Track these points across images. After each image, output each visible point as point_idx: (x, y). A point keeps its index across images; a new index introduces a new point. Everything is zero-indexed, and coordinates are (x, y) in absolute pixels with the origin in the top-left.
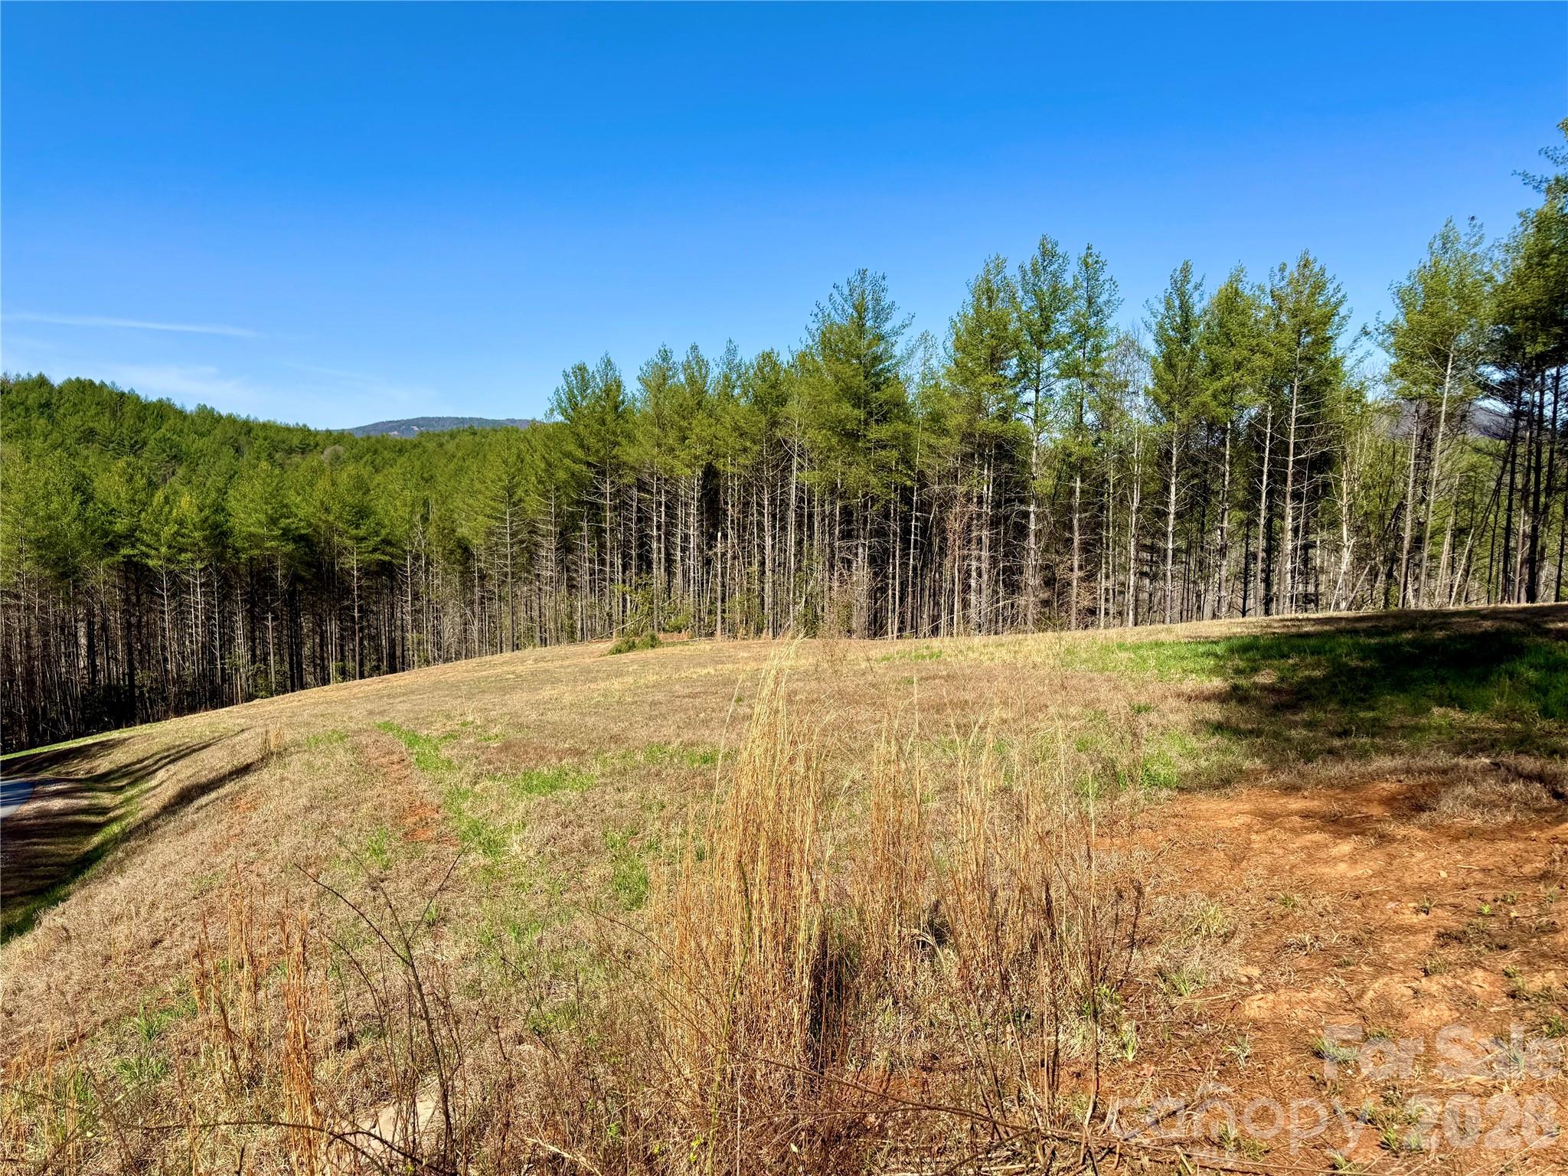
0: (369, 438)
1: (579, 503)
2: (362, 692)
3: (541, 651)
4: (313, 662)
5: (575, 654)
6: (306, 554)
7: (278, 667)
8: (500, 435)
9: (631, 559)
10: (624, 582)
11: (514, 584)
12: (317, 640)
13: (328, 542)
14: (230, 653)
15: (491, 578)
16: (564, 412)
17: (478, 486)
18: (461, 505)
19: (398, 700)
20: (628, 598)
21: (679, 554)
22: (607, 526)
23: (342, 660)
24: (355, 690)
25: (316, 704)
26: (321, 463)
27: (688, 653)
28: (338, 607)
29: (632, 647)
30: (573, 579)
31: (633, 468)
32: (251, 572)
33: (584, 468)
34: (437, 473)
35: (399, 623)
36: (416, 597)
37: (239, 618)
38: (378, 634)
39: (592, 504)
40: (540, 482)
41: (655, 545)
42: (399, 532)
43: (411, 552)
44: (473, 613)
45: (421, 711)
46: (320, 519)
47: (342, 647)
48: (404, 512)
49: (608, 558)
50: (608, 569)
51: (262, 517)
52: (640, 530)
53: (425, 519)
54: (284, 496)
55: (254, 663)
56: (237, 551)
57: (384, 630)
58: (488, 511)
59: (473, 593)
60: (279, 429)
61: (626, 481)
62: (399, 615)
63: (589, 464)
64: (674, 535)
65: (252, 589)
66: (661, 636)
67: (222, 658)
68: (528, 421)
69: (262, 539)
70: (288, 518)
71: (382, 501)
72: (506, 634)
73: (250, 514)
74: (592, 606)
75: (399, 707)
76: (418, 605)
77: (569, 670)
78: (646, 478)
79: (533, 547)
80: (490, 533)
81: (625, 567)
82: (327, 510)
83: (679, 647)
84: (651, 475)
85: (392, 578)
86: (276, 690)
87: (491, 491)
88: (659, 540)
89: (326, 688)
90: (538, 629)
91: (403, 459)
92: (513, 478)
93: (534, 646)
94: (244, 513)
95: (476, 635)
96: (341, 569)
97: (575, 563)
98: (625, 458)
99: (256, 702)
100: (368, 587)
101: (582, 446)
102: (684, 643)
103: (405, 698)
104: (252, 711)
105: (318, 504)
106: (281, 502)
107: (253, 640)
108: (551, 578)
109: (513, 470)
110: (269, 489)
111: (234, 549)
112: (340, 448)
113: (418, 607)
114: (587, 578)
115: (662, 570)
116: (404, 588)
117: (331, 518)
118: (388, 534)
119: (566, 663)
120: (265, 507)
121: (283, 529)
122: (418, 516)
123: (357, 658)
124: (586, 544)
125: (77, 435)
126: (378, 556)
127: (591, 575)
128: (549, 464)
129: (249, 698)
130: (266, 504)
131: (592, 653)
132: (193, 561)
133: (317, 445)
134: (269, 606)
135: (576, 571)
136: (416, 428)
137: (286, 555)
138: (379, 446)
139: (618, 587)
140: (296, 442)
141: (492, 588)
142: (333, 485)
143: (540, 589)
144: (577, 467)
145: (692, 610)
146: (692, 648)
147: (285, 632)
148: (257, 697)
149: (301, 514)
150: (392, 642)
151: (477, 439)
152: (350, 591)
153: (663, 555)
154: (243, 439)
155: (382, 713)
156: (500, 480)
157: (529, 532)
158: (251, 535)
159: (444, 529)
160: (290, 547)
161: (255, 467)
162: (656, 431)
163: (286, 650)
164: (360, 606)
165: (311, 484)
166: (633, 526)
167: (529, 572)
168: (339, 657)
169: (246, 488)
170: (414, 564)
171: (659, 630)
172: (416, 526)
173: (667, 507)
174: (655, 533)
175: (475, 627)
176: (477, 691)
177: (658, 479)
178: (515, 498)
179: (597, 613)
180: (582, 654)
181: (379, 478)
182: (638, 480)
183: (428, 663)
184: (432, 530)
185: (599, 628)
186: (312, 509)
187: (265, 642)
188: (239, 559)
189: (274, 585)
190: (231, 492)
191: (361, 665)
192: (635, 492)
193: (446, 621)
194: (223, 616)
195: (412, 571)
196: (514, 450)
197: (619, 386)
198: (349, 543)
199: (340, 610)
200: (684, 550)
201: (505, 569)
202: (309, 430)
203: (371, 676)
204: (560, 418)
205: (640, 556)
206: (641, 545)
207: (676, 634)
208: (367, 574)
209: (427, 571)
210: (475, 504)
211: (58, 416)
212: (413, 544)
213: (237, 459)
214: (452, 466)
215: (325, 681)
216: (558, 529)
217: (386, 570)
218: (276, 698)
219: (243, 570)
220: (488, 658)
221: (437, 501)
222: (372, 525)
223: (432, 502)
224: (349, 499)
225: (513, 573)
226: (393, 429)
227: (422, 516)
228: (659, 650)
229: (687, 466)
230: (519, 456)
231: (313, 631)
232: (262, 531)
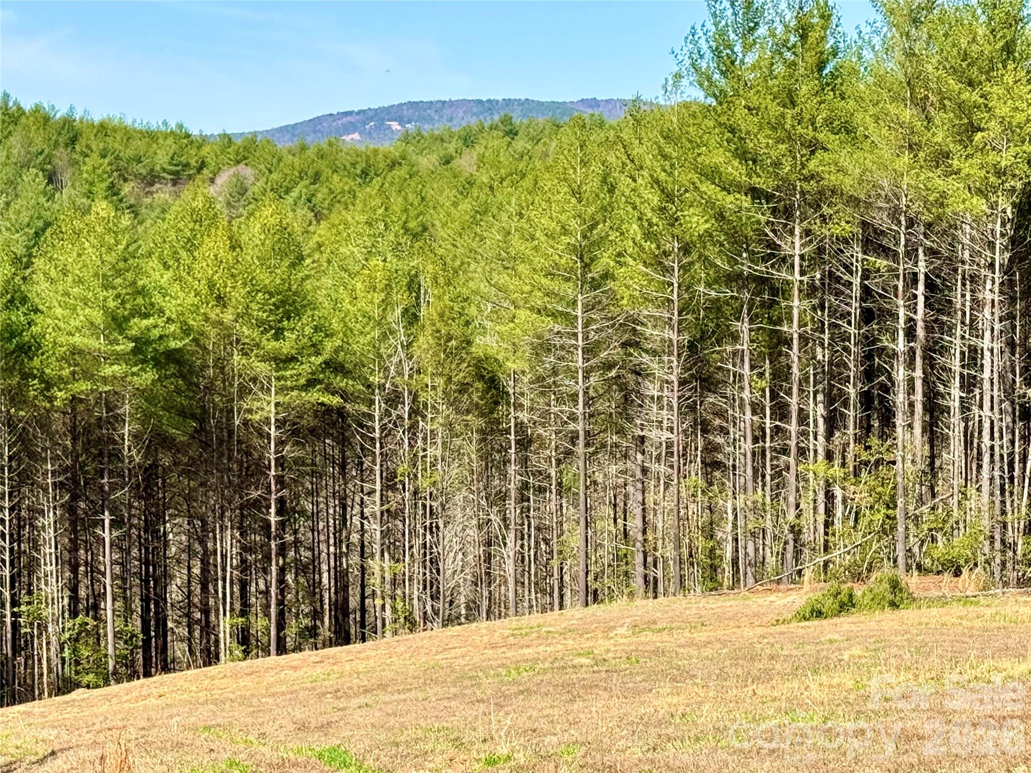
0: (303, 148)
1: (732, 279)
2: (281, 682)
3: (644, 606)
4: (188, 615)
5: (720, 618)
6: (178, 391)
7: (120, 622)
8: (567, 136)
9: (846, 404)
10: (829, 456)
11: (589, 458)
12: (196, 571)
13: (221, 365)
14: (30, 593)
15: (543, 446)
16: (705, 80)
17: (518, 245)
18: (484, 287)
19: (355, 702)
20: (838, 492)
21: (956, 392)
22: (793, 330)
23: (243, 613)
24: (270, 678)
25: (195, 704)
26: (210, 202)
27: (978, 624)
28: (237, 500)
29: (846, 605)
30: (717, 448)
31: (854, 201)
32: (74, 427)
33: (746, 202)
34: (436, 218)
35: (355, 538)
36: (390, 483)
37: (48, 520)
38: (315, 560)
39: (762, 281)
40: (649, 235)
41: (900, 374)
42: (360, 344)
43: (382, 387)
44: (504, 519)
45: (403, 727)
46: (207, 319)
47: (244, 585)
48: (371, 303)
49: (794, 401)
50: (793, 427)
51: (98, 316)
52: (869, 340)
53: (411, 317)
54: (139, 271)
55: (74, 614)
56: (48, 384)
57: (327, 550)
58: (538, 300)
59: (504, 476)
60: (129, 135)
61: (837, 231)
62: (356, 520)
63: (755, 193)
64: (944, 350)
65: (75, 460)
66: (913, 581)
67: (15, 603)
68: (624, 103)
69: (97, 358)
70: (146, 316)
71: (327, 281)
72: (574, 566)
73: (74, 309)
74: (758, 510)
75: (358, 717)
76: (394, 498)
77: (708, 652)
78: (881, 220)
79: (631, 377)
80: (543, 347)
81: (833, 422)
82: (221, 300)
83: (958, 609)
84: (894, 214)
85: (344, 442)
86: (115, 673)
87: (547, 257)
88: (910, 364)
89: (212, 670)
90: (639, 558)
91: (372, 189)
92: (592, 227)
93: (631, 594)
94: (63, 305)
95: (510, 567)
96: (246, 423)
97: (721, 414)
98: (832, 179)
99: (77, 694)
100: (296, 461)
101: (743, 155)
102: (966, 600)
103: (368, 699)
104: (70, 714)
105: (203, 287)
106: (134, 283)
107: (74, 570)
108: (669, 445)
109: (591, 210)
110: (111, 258)
111: (42, 381)
112: (247, 172)
113: (393, 506)
114: (748, 446)
115: (918, 430)
116: (367, 463)
117: (228, 317)
118: (337, 351)
119: (701, 636)
120: (102, 294)
121: (135, 339)
122: (399, 311)
123: (273, 610)
124: (746, 370)
126: (316, 396)
127: (755, 440)
128: (669, 197)
129: (64, 686)
130: (105, 287)
131: (756, 615)
133: (202, 165)
134: (104, 495)
135: (724, 431)
136: (395, 126)
137: (140, 392)
138: (321, 165)
139: (817, 467)
140: (162, 159)
141: (543, 466)
142: (233, 248)
143: (645, 471)
144: (729, 201)
145: (986, 523)
146: (988, 612)
147: (135, 552)
148: (78, 685)
149: (171, 308)
150: (341, 578)
151: (520, 144)
152: (261, 469)
153: (918, 397)
154: (61, 156)
155: (324, 728)
156: (565, 231)
157: (624, 345)
158: (75, 351)
159: (449, 339)
160: (149, 376)
161: (87, 211)
162: (908, 114)
163: (136, 590)
164: (281, 501)
165: (191, 246)
166: (852, 330)
167: (621, 432)
168: (238, 606)
169: (67, 256)
170: (387, 413)
171: (908, 568)
172: (392, 332)
173: (930, 286)
174: (901, 345)
175: (510, 549)
176: (514, 689)
177: (911, 223)
178: (596, 272)
179: (769, 524)
180: (734, 617)
181: (322, 231)
182: (864, 224)
183: (411, 624)
184: (425, 341)
185: (771, 560)
186: (191, 299)
187: (94, 570)
188: (51, 399)
189: (116, 456)
190: (38, 263)
191: (281, 626)
192: (856, 252)
193: (448, 534)
194: (19, 519)
195: (383, 428)
196: (596, 167)
197: (826, 17)
198: (262, 368)
199: (241, 508)
200: (969, 384)
201: (572, 426)
202: (188, 136)
203: (298, 648)
204: (694, 93)
205: (866, 399)
206: (869, 374)
207: (947, 577)
208: (295, 433)
209: (413, 427)
210: (513, 284)
212: (387, 369)
213: (51, 198)
214: (466, 206)
215: (210, 657)
216: (686, 337)
217: (333, 424)
218: (114, 688)
219: (58, 423)
220: (536, 618)
221: (435, 279)
222: (308, 330)
223: (425, 281)
224: (264, 278)
225: (587, 433)
226: (350, 128)
227: (406, 311)
228: (908, 615)
229: (980, 192)
230: (604, 181)
231: (189, 549)
232: (96, 344)
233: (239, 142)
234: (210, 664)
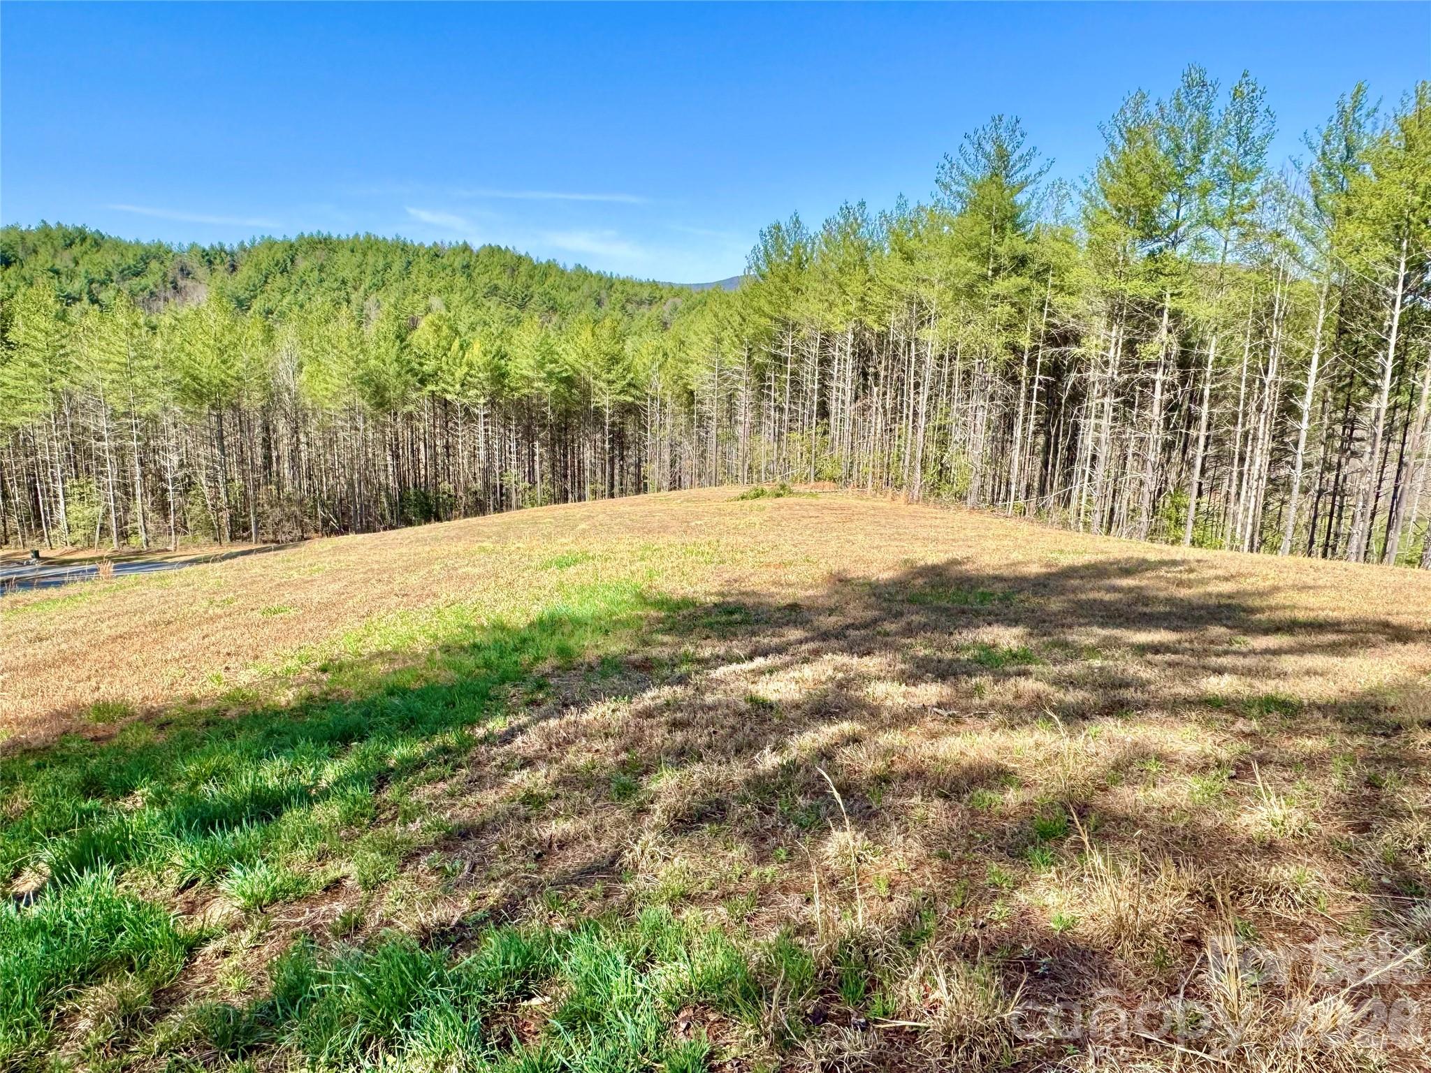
13: (586, 383)
22: (788, 377)
29: (759, 495)
33: (770, 322)
40: (735, 335)
42: (641, 377)
43: (650, 394)
46: (581, 364)
51: (532, 362)
56: (512, 389)
60: (634, 284)
63: (775, 320)
69: (532, 380)
70: (554, 363)
82: (588, 357)
85: (636, 416)
87: (704, 342)
96: (596, 407)
105: (580, 351)
111: (509, 388)
117: (589, 364)
118: (633, 378)
125: (485, 290)
126: (624, 397)
128: (743, 319)
132: (477, 397)
133: (661, 297)
137: (551, 394)
140: (645, 295)
144: (763, 322)
152: (602, 426)
154: (603, 294)
156: (711, 333)
158: (523, 377)
159: (674, 376)
160: (554, 387)
164: (610, 438)
170: (652, 405)
172: (654, 372)
188: (513, 396)
189: (545, 419)
191: (611, 488)
195: (651, 411)
198: (602, 385)
202: (657, 284)
208: (617, 412)
209: (661, 412)
211: (474, 275)
212: (652, 387)
217: (631, 409)
222: (621, 370)
229: (842, 322)
232: (531, 374)
233: (676, 288)
234: (502, 511)
